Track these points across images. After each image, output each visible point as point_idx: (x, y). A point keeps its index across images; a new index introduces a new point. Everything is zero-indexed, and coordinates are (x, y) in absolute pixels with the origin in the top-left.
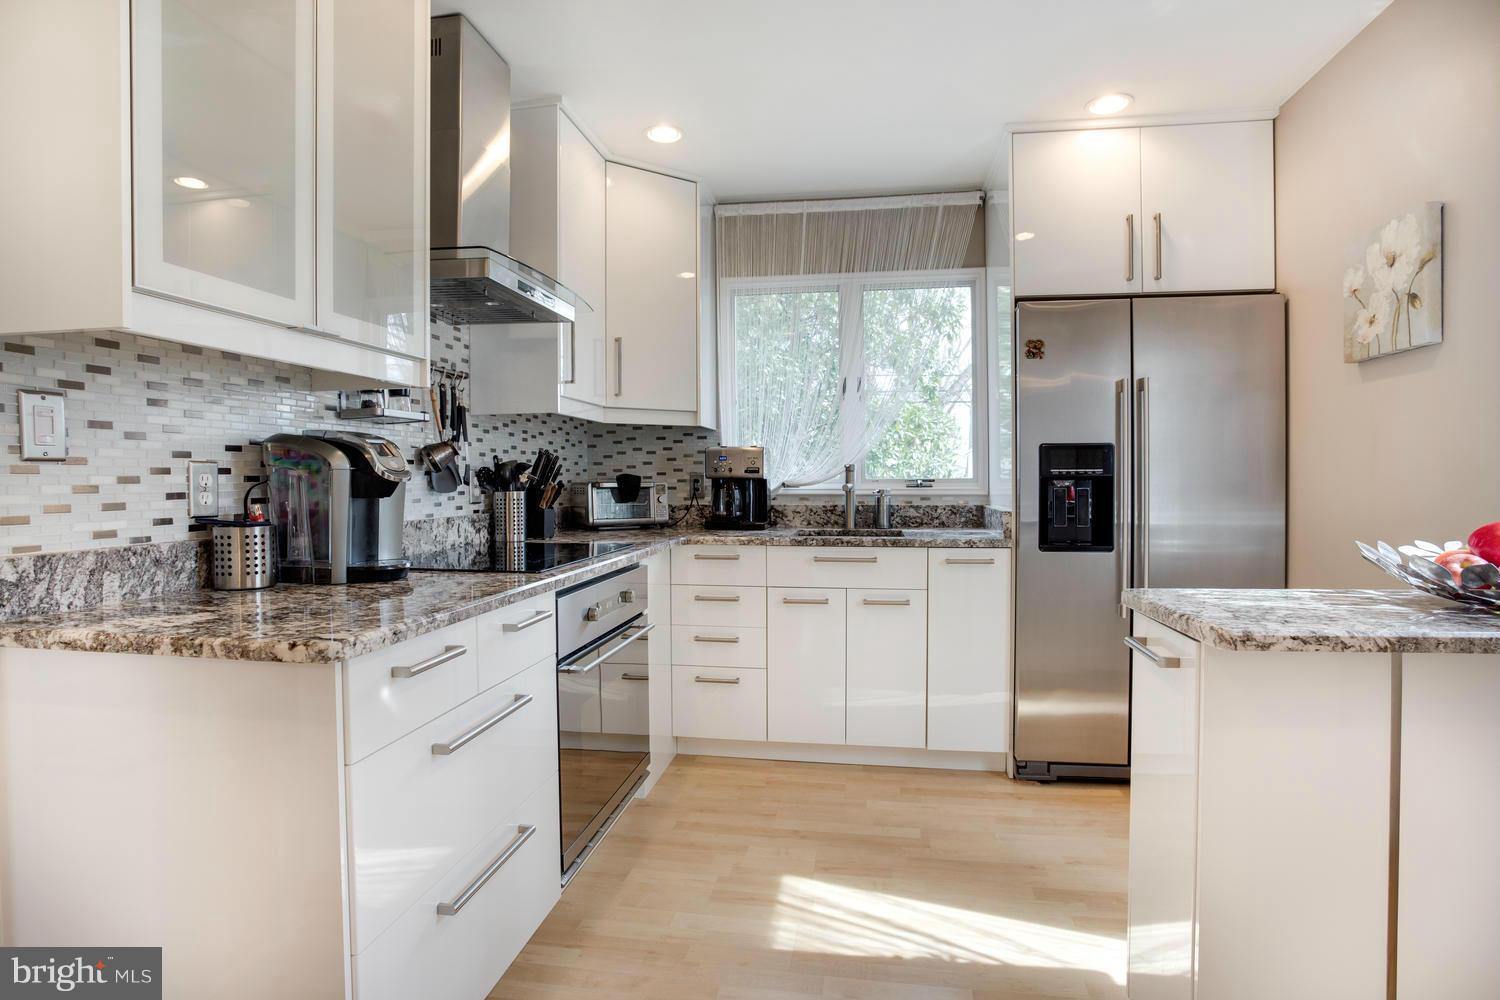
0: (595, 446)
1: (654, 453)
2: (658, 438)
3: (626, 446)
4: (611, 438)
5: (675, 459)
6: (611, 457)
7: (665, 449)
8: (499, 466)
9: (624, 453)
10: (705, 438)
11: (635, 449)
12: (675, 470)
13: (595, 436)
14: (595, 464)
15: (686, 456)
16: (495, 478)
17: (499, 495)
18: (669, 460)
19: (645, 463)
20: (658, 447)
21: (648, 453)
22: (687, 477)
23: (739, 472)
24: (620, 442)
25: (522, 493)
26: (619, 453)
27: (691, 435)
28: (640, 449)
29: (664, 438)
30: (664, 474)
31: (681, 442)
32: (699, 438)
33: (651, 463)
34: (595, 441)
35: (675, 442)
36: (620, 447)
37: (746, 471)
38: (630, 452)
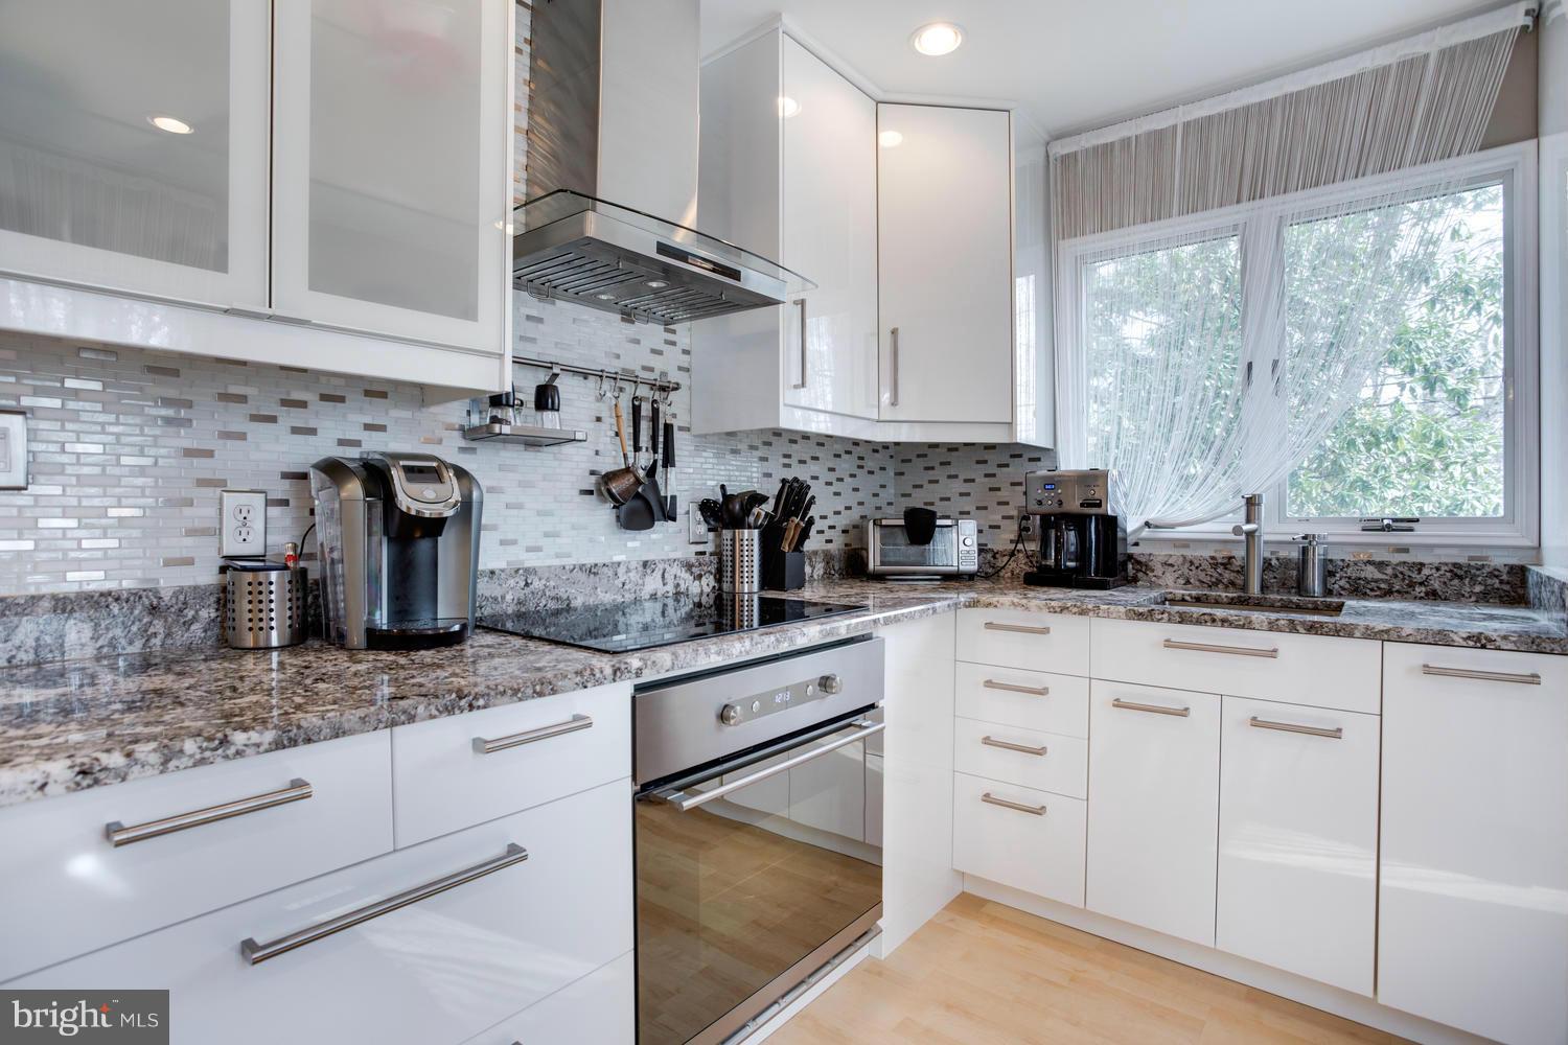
0: (902, 474)
1: (973, 481)
2: (978, 462)
3: (940, 473)
4: (921, 463)
5: (999, 489)
6: (921, 486)
7: (986, 476)
8: (728, 498)
9: (937, 482)
10: (1039, 459)
11: (949, 477)
12: (999, 503)
13: (903, 461)
14: (903, 495)
15: (1013, 484)
16: (723, 513)
17: (727, 534)
18: (991, 489)
19: (961, 494)
20: (978, 473)
21: (966, 481)
22: (1014, 513)
23: (1074, 505)
24: (933, 468)
25: (756, 532)
26: (930, 482)
27: (1020, 456)
28: (956, 476)
29: (985, 462)
30: (985, 508)
31: (1007, 466)
32: (1031, 460)
33: (968, 494)
34: (904, 467)
35: (1000, 466)
36: (931, 475)
37: (1082, 505)
38: (943, 480)
